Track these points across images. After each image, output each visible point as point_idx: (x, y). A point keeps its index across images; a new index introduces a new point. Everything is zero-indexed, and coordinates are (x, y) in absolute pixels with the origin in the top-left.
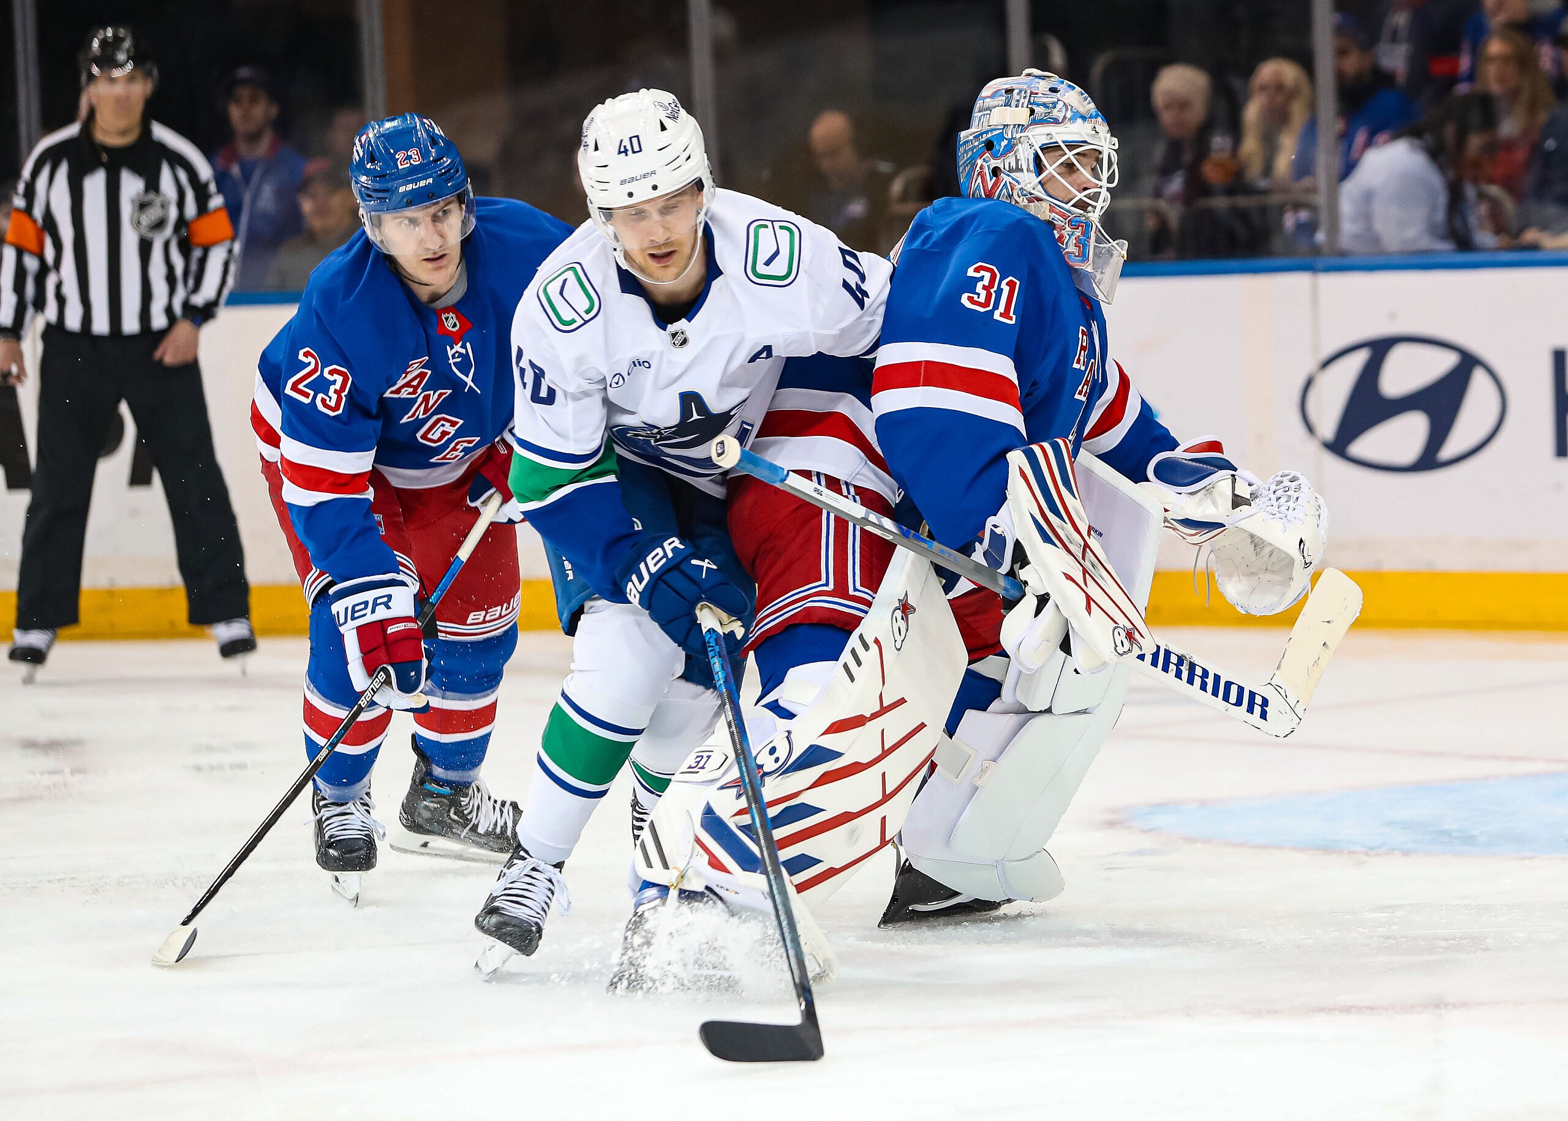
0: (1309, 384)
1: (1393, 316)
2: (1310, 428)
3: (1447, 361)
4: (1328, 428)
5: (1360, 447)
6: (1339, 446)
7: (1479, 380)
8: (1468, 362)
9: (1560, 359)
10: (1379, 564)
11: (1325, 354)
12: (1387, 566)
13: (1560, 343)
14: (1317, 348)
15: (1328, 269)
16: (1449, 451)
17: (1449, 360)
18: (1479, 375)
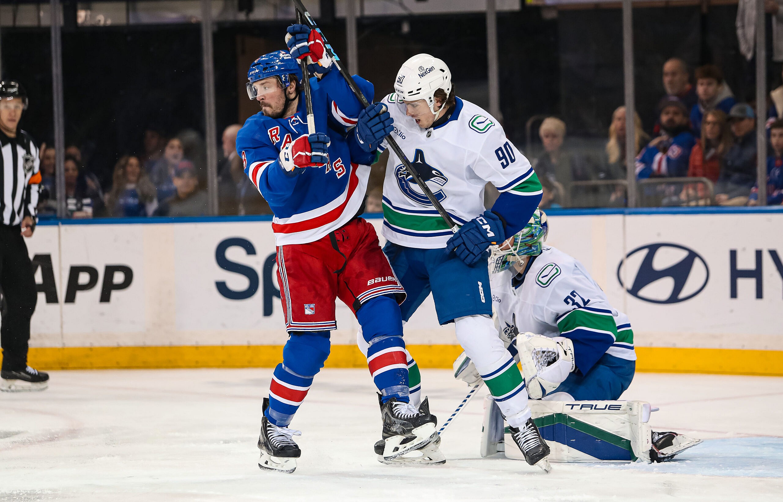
0: (621, 264)
1: (659, 235)
2: (621, 284)
3: (683, 255)
4: (629, 283)
5: (644, 292)
6: (634, 291)
7: (697, 262)
8: (692, 255)
9: (733, 254)
10: (651, 344)
11: (629, 250)
12: (655, 345)
13: (733, 247)
14: (625, 248)
15: (630, 213)
16: (683, 294)
17: (684, 254)
18: (697, 261)
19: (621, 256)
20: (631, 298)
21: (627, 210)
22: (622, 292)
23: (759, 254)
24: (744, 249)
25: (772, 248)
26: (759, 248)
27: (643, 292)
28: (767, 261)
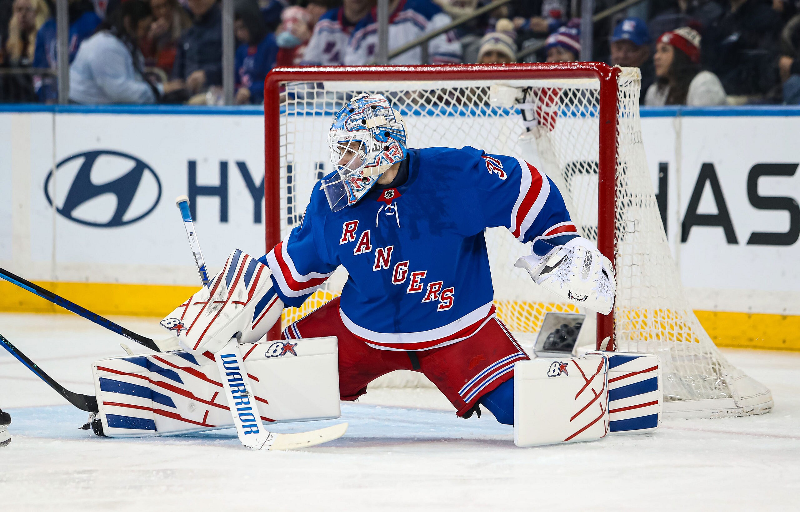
0: (50, 175)
1: (98, 139)
2: (50, 202)
3: (128, 165)
4: (60, 200)
6: (66, 211)
8: (141, 166)
9: (192, 166)
10: (87, 279)
11: (59, 159)
12: (92, 280)
13: (192, 157)
14: (54, 156)
15: (62, 111)
16: (129, 215)
17: (130, 165)
18: (147, 175)
19: (50, 165)
20: (61, 220)
21: (57, 108)
22: (51, 212)
23: (224, 166)
24: (206, 160)
25: (241, 159)
26: (224, 158)
27: (78, 213)
28: (234, 175)
